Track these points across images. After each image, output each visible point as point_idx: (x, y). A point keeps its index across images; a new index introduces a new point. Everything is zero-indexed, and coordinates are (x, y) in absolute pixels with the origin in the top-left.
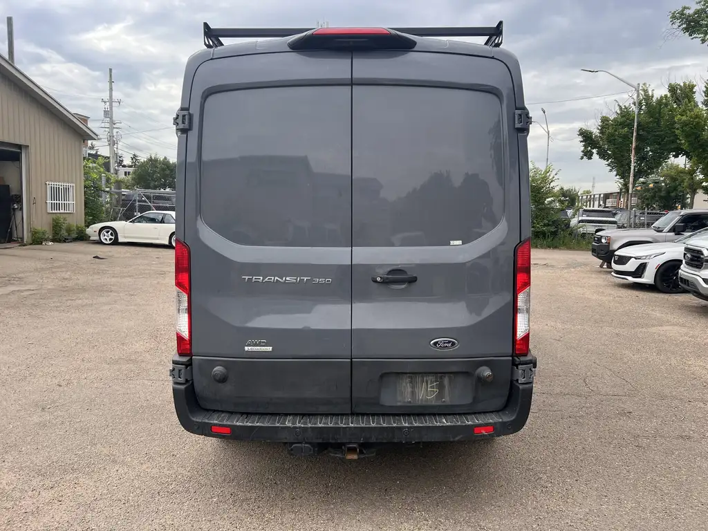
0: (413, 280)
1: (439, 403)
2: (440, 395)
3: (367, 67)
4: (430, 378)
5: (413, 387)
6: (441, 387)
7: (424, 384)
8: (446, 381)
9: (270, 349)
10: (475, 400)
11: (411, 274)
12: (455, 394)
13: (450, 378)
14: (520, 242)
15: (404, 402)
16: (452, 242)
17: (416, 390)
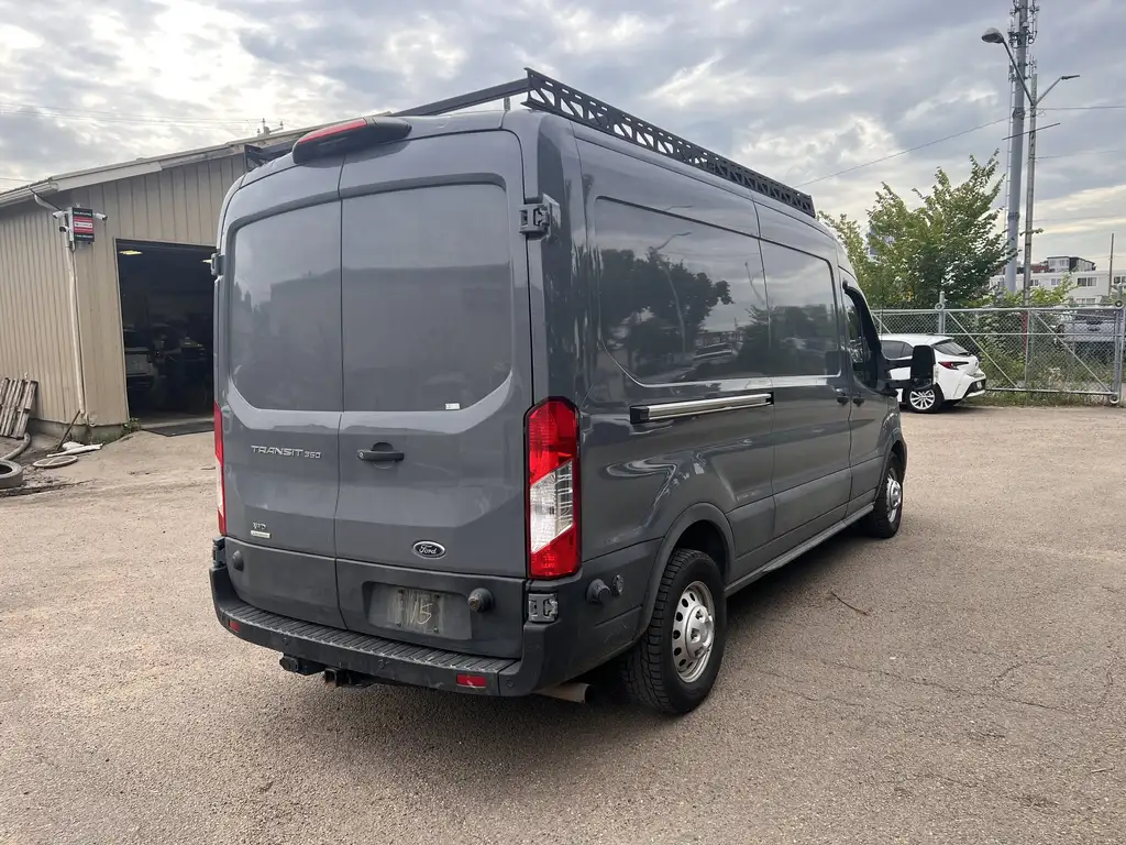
0: (399, 458)
1: (432, 633)
2: (433, 622)
3: (358, 172)
4: (425, 597)
5: (404, 606)
6: (434, 611)
7: (417, 603)
8: (441, 603)
9: (268, 535)
10: (475, 637)
11: (398, 449)
12: (451, 625)
13: (446, 599)
14: (533, 405)
15: (393, 624)
16: (448, 406)
17: (408, 611)
